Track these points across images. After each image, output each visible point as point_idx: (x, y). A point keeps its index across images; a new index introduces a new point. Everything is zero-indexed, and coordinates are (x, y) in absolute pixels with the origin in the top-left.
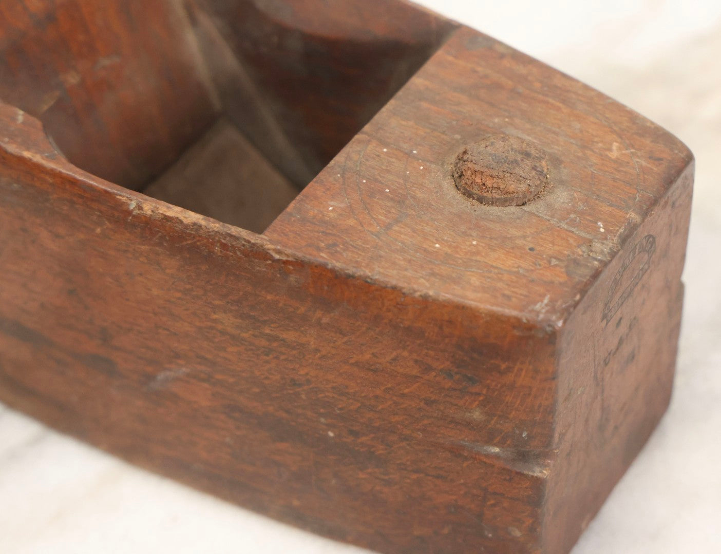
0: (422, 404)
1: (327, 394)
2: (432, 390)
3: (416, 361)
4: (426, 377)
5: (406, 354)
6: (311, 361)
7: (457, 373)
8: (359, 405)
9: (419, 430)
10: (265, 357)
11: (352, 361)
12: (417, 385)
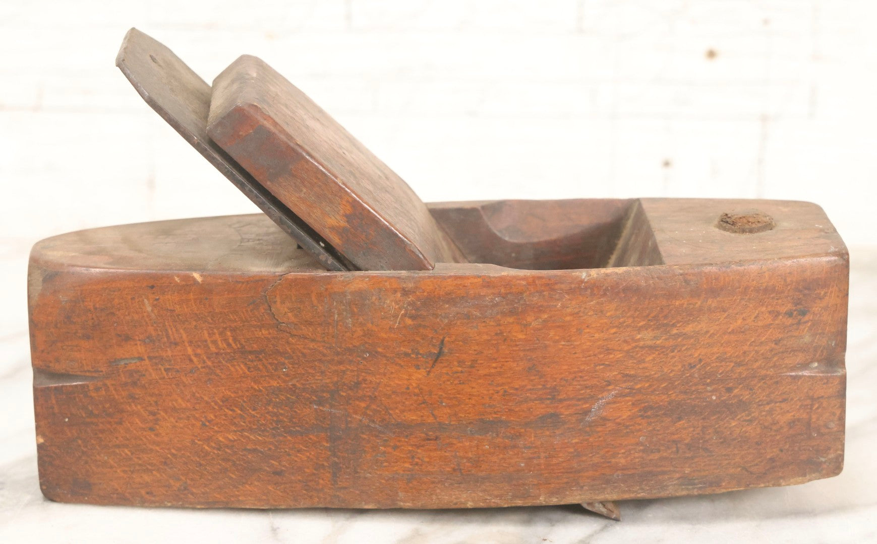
0: (773, 345)
1: (712, 365)
2: (779, 331)
3: (770, 312)
4: (777, 322)
5: (764, 309)
6: (702, 343)
7: (795, 311)
8: (733, 364)
9: (771, 367)
10: (672, 354)
11: (730, 330)
12: (771, 330)
